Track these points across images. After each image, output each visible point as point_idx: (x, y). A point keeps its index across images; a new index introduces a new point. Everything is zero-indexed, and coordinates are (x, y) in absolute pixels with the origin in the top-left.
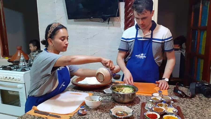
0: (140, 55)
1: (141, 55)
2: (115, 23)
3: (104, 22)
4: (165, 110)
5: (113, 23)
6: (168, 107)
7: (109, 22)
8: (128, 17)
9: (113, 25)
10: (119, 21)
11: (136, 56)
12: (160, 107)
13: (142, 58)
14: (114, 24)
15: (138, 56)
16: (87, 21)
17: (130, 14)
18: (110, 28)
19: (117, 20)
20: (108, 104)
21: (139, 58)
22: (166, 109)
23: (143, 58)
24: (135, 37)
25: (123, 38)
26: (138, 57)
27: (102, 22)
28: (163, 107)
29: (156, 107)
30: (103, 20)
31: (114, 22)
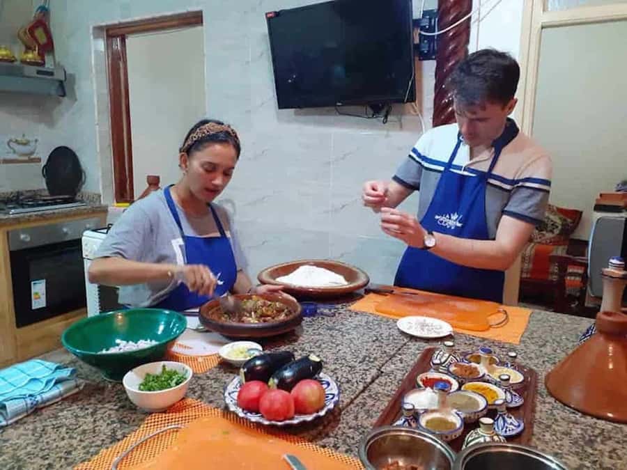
0: (448, 216)
1: (452, 218)
2: (406, 119)
3: (376, 117)
4: (487, 373)
5: (400, 121)
6: (497, 365)
7: (386, 117)
8: (443, 102)
9: (398, 126)
10: (418, 115)
11: (437, 217)
12: (474, 365)
13: (450, 228)
14: (403, 121)
15: (441, 220)
16: (328, 113)
17: (449, 95)
18: (391, 133)
19: (412, 112)
20: (334, 341)
21: (443, 224)
22: (489, 372)
23: (453, 228)
24: (446, 160)
25: (415, 151)
26: (441, 222)
27: (369, 118)
28: (481, 364)
29: (463, 364)
30: (372, 112)
31: (403, 117)
